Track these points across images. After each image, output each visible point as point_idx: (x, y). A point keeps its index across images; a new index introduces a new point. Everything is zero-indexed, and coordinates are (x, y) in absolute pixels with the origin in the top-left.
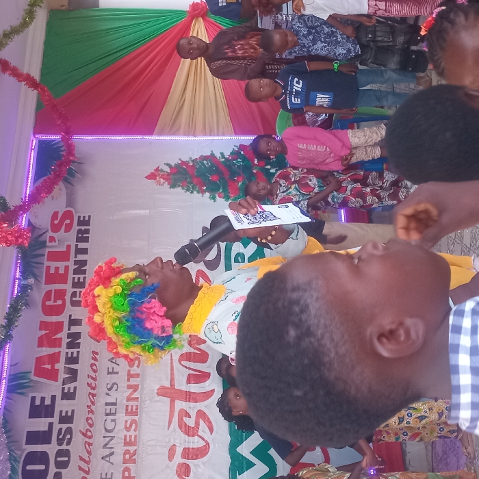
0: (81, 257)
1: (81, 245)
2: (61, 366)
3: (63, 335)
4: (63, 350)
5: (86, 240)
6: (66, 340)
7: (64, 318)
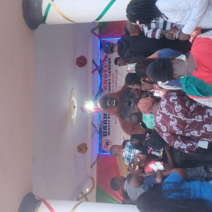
0: (110, 67)
1: (110, 64)
2: (108, 88)
3: (108, 82)
4: (108, 85)
5: (110, 63)
6: (108, 83)
7: (107, 79)
